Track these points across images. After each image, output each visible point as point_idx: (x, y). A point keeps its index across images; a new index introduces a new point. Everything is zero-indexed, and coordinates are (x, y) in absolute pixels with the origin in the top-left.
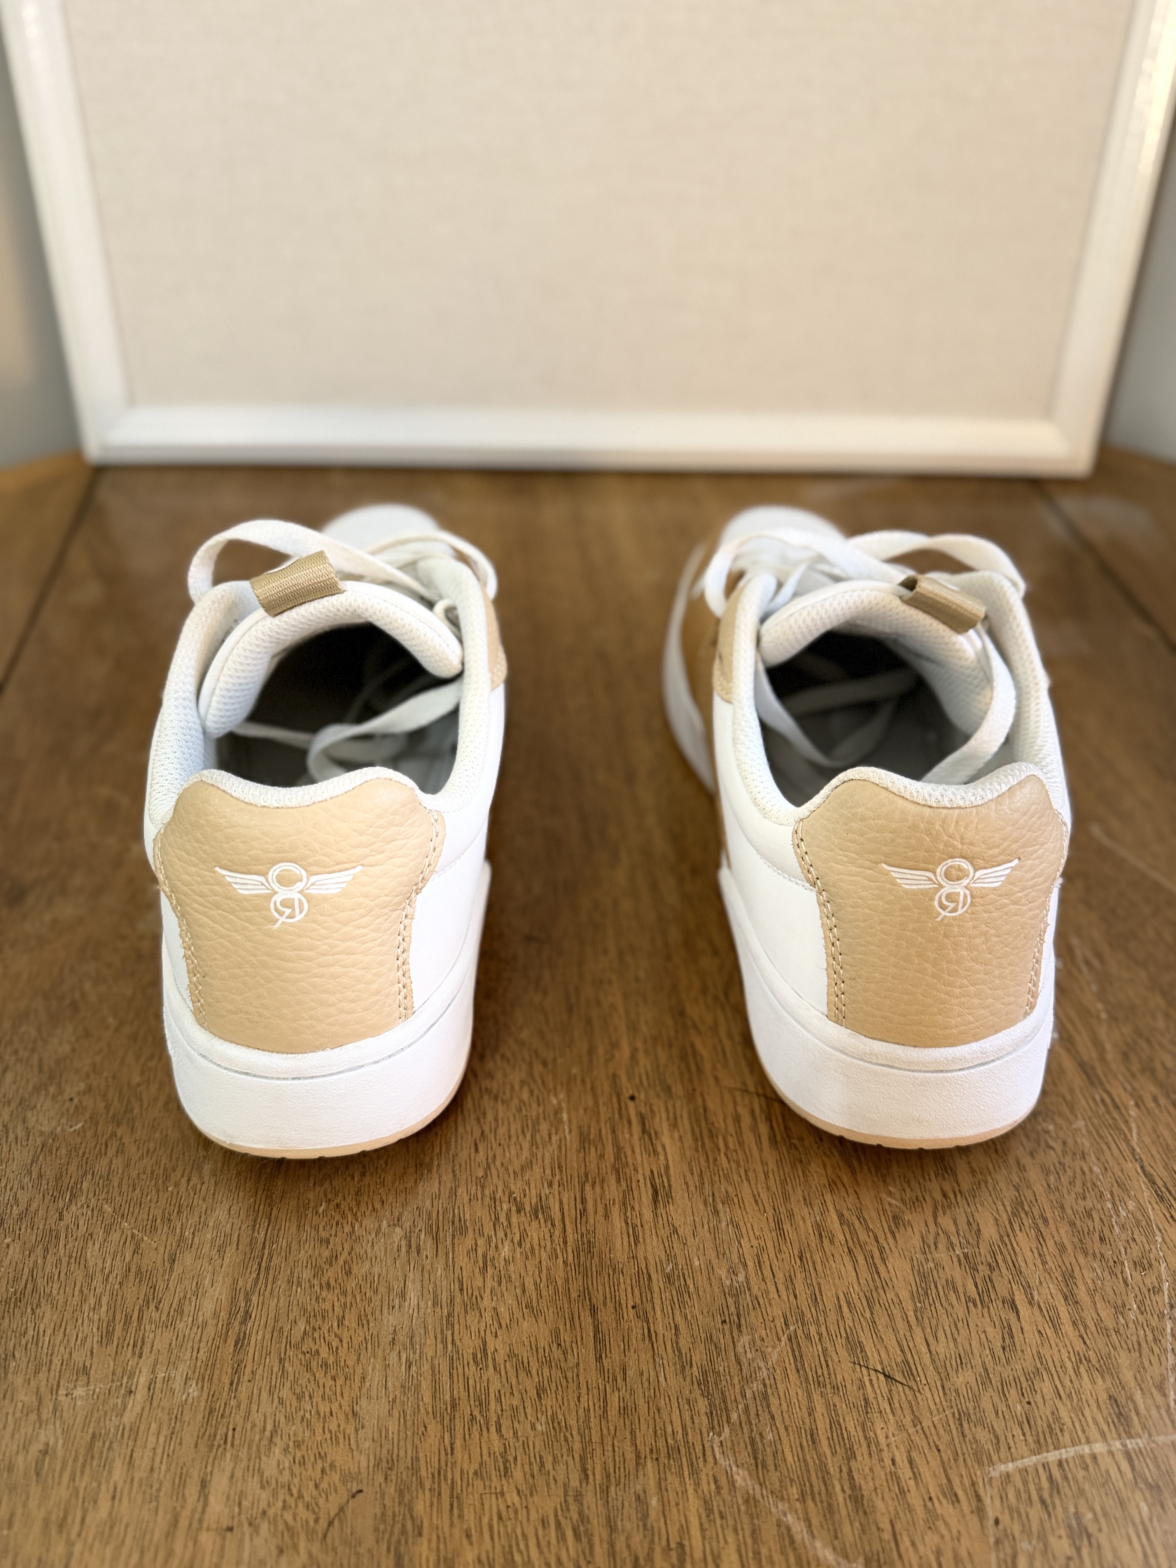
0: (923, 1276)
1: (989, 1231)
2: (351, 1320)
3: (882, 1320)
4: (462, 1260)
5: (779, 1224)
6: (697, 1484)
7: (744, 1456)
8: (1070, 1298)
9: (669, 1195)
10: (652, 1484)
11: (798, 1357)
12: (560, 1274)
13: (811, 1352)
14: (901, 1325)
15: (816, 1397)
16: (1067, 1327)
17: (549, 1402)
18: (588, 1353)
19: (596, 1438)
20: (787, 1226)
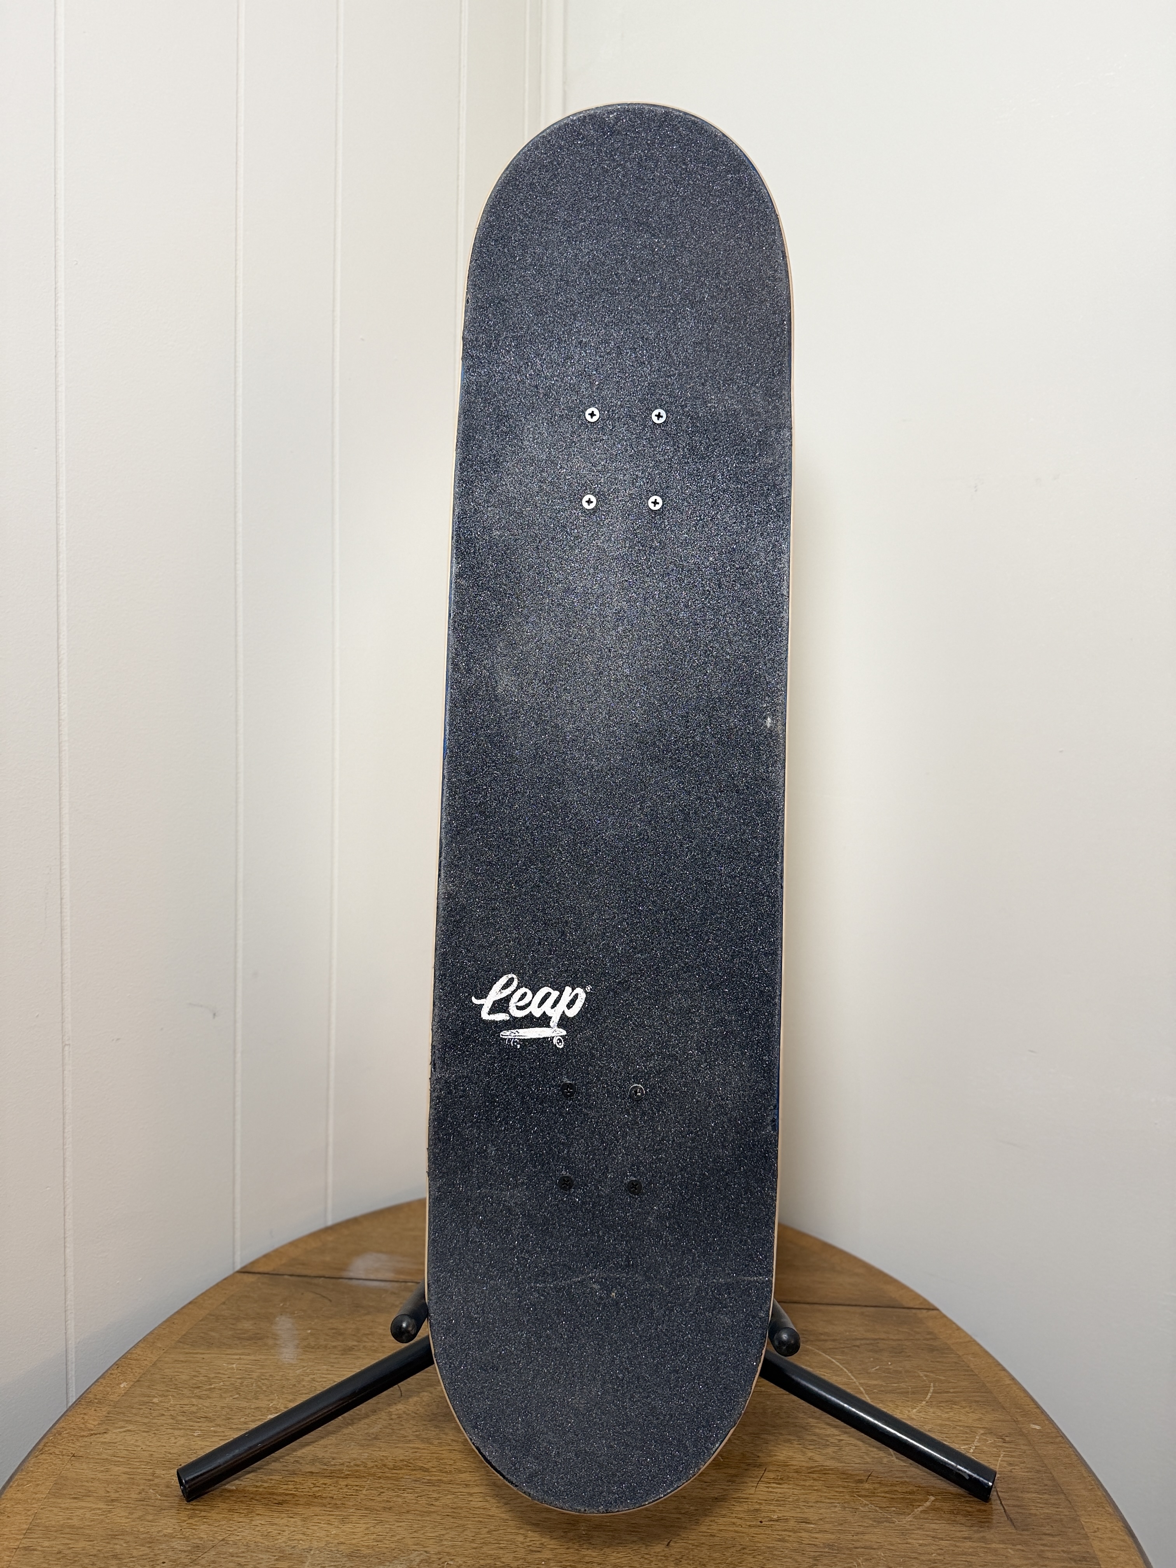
6: (913, 1530)
7: (903, 1517)
10: (915, 1541)
11: (867, 1496)
15: (879, 1494)
19: (903, 1554)
20: (816, 1488)
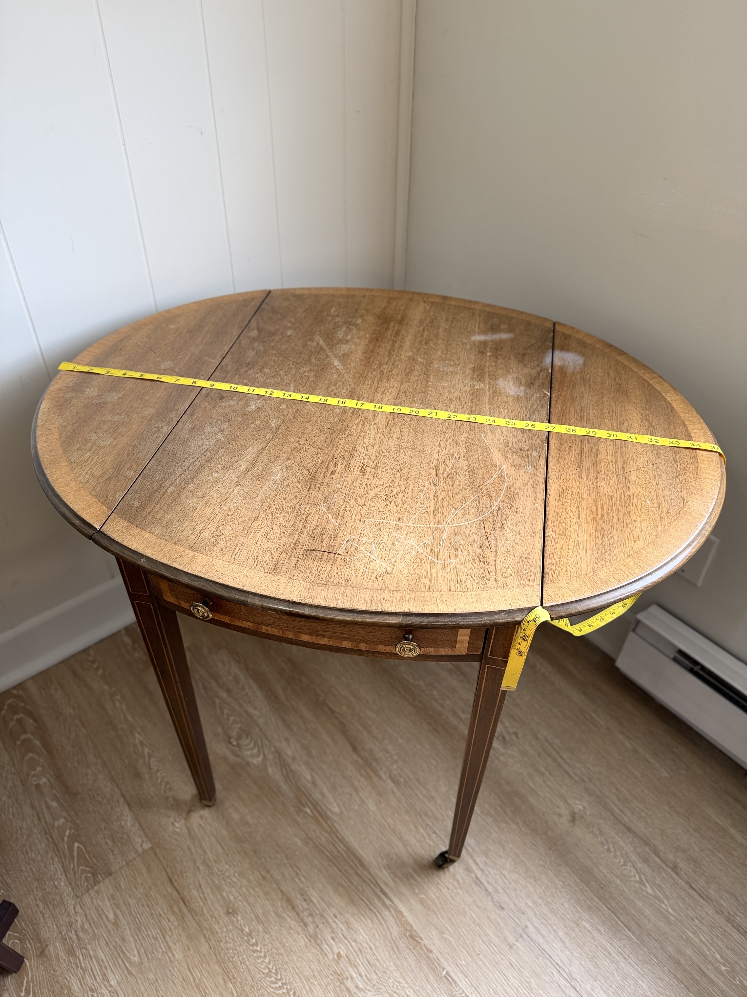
0: (376, 495)
1: (395, 492)
2: (266, 476)
3: (364, 498)
4: (290, 473)
5: (353, 482)
8: (403, 504)
9: (334, 474)
12: (307, 479)
13: (347, 499)
14: (367, 500)
16: (399, 508)
17: (296, 494)
18: (307, 490)
